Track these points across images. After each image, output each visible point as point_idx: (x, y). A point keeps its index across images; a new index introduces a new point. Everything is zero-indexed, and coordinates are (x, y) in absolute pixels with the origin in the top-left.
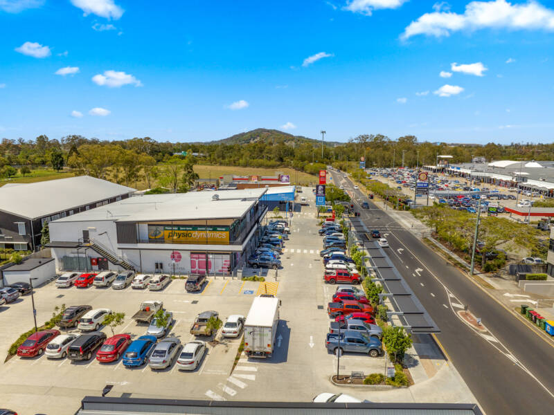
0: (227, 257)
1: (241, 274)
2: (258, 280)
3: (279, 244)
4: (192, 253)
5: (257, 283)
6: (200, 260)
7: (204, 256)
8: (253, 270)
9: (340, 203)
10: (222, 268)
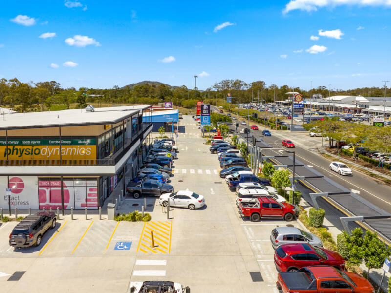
0: (94, 184)
1: (113, 210)
2: (140, 219)
3: (167, 164)
4: (40, 179)
5: (138, 223)
6: (52, 189)
7: (58, 183)
8: (132, 201)
9: (223, 123)
10: (87, 200)
